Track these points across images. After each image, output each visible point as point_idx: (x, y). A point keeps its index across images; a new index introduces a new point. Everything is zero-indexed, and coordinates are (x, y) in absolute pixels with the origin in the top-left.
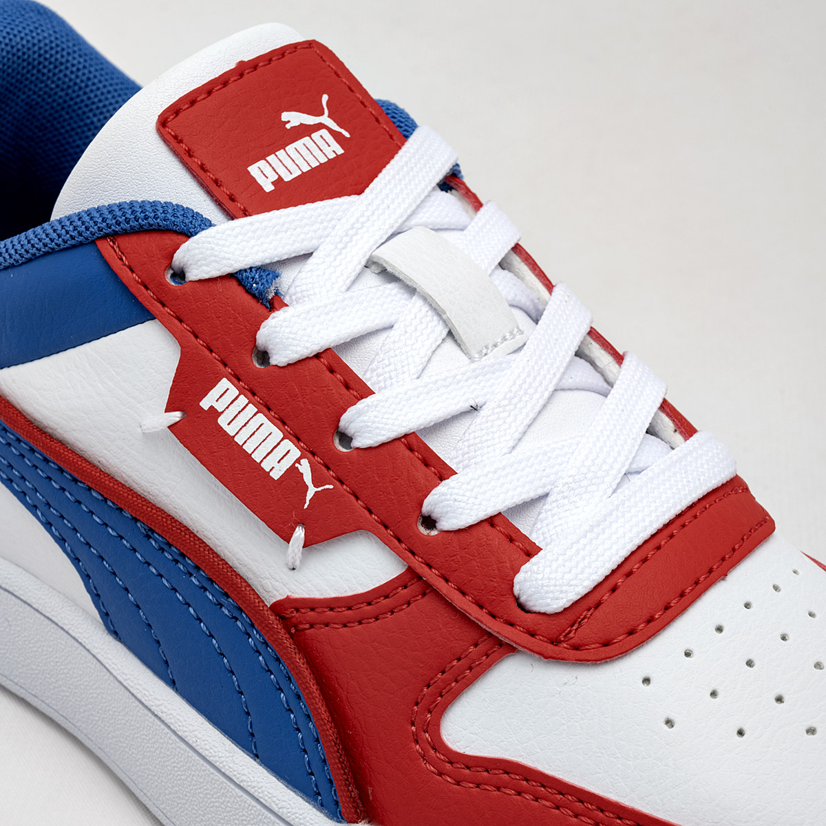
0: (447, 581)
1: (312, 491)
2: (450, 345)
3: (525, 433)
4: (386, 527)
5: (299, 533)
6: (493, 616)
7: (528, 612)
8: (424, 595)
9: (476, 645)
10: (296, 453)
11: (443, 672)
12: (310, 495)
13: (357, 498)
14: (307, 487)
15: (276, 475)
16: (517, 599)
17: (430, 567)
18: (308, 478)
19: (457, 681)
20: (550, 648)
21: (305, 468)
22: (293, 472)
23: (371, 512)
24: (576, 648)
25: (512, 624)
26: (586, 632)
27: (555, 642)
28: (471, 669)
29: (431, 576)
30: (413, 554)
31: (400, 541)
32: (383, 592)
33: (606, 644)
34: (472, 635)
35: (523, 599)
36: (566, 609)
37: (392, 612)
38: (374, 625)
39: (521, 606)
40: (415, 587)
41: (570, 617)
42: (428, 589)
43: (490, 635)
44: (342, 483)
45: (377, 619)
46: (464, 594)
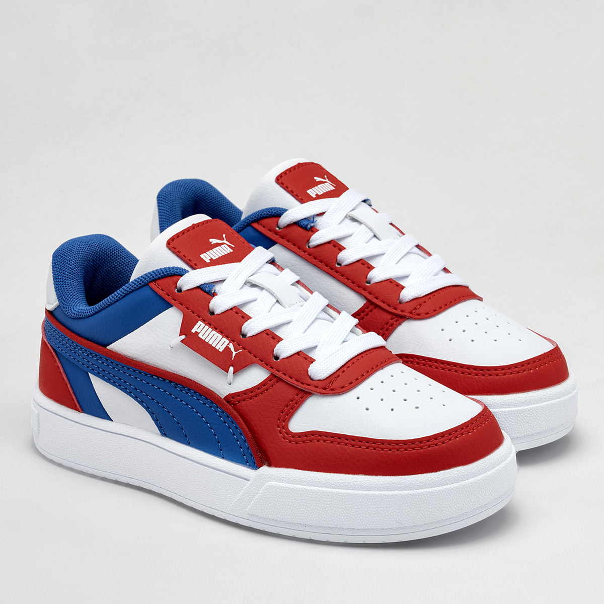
0: (285, 375)
1: (234, 353)
2: (277, 304)
3: (307, 329)
4: (262, 361)
5: (231, 369)
6: (303, 384)
7: (315, 381)
8: (277, 382)
9: (297, 395)
10: (227, 342)
11: (287, 407)
12: (234, 355)
13: (250, 353)
14: (232, 352)
15: (221, 350)
16: (310, 377)
17: (279, 371)
18: (232, 349)
19: (292, 409)
20: (324, 391)
21: (231, 346)
22: (227, 348)
23: (256, 357)
24: (332, 390)
25: (309, 385)
26: (336, 384)
27: (325, 389)
28: (297, 404)
29: (280, 374)
30: (272, 368)
31: (267, 365)
32: (263, 384)
33: (343, 387)
34: (297, 392)
35: (312, 377)
36: (327, 378)
37: (267, 390)
38: (261, 396)
39: (312, 379)
40: (275, 380)
41: (329, 380)
42: (279, 380)
43: (303, 390)
44: (245, 349)
45: (262, 394)
46: (291, 378)
